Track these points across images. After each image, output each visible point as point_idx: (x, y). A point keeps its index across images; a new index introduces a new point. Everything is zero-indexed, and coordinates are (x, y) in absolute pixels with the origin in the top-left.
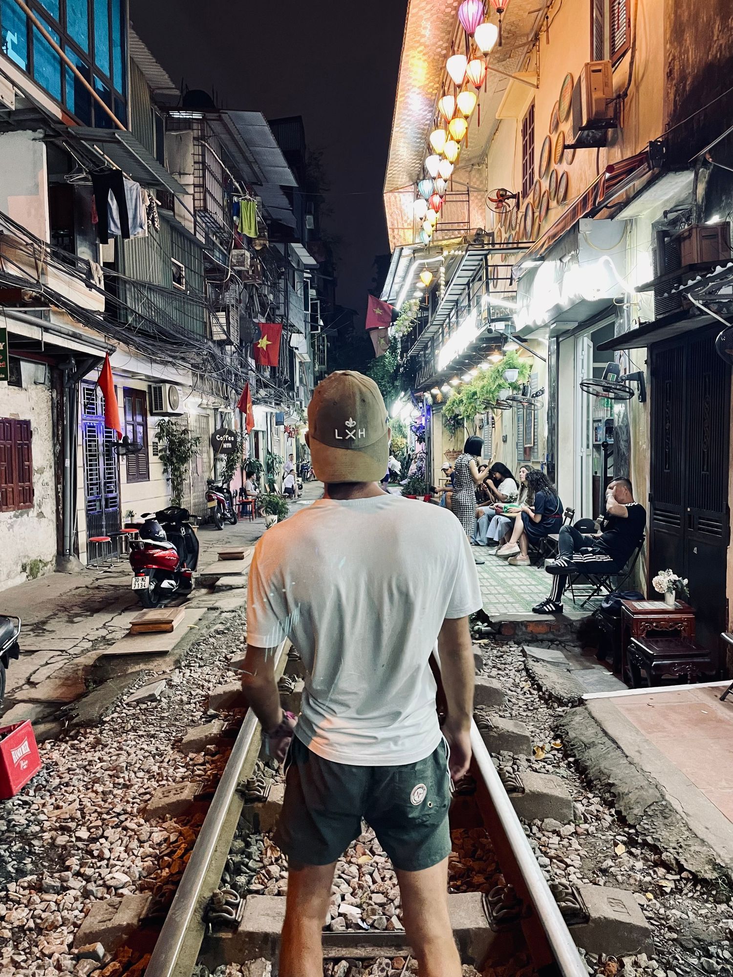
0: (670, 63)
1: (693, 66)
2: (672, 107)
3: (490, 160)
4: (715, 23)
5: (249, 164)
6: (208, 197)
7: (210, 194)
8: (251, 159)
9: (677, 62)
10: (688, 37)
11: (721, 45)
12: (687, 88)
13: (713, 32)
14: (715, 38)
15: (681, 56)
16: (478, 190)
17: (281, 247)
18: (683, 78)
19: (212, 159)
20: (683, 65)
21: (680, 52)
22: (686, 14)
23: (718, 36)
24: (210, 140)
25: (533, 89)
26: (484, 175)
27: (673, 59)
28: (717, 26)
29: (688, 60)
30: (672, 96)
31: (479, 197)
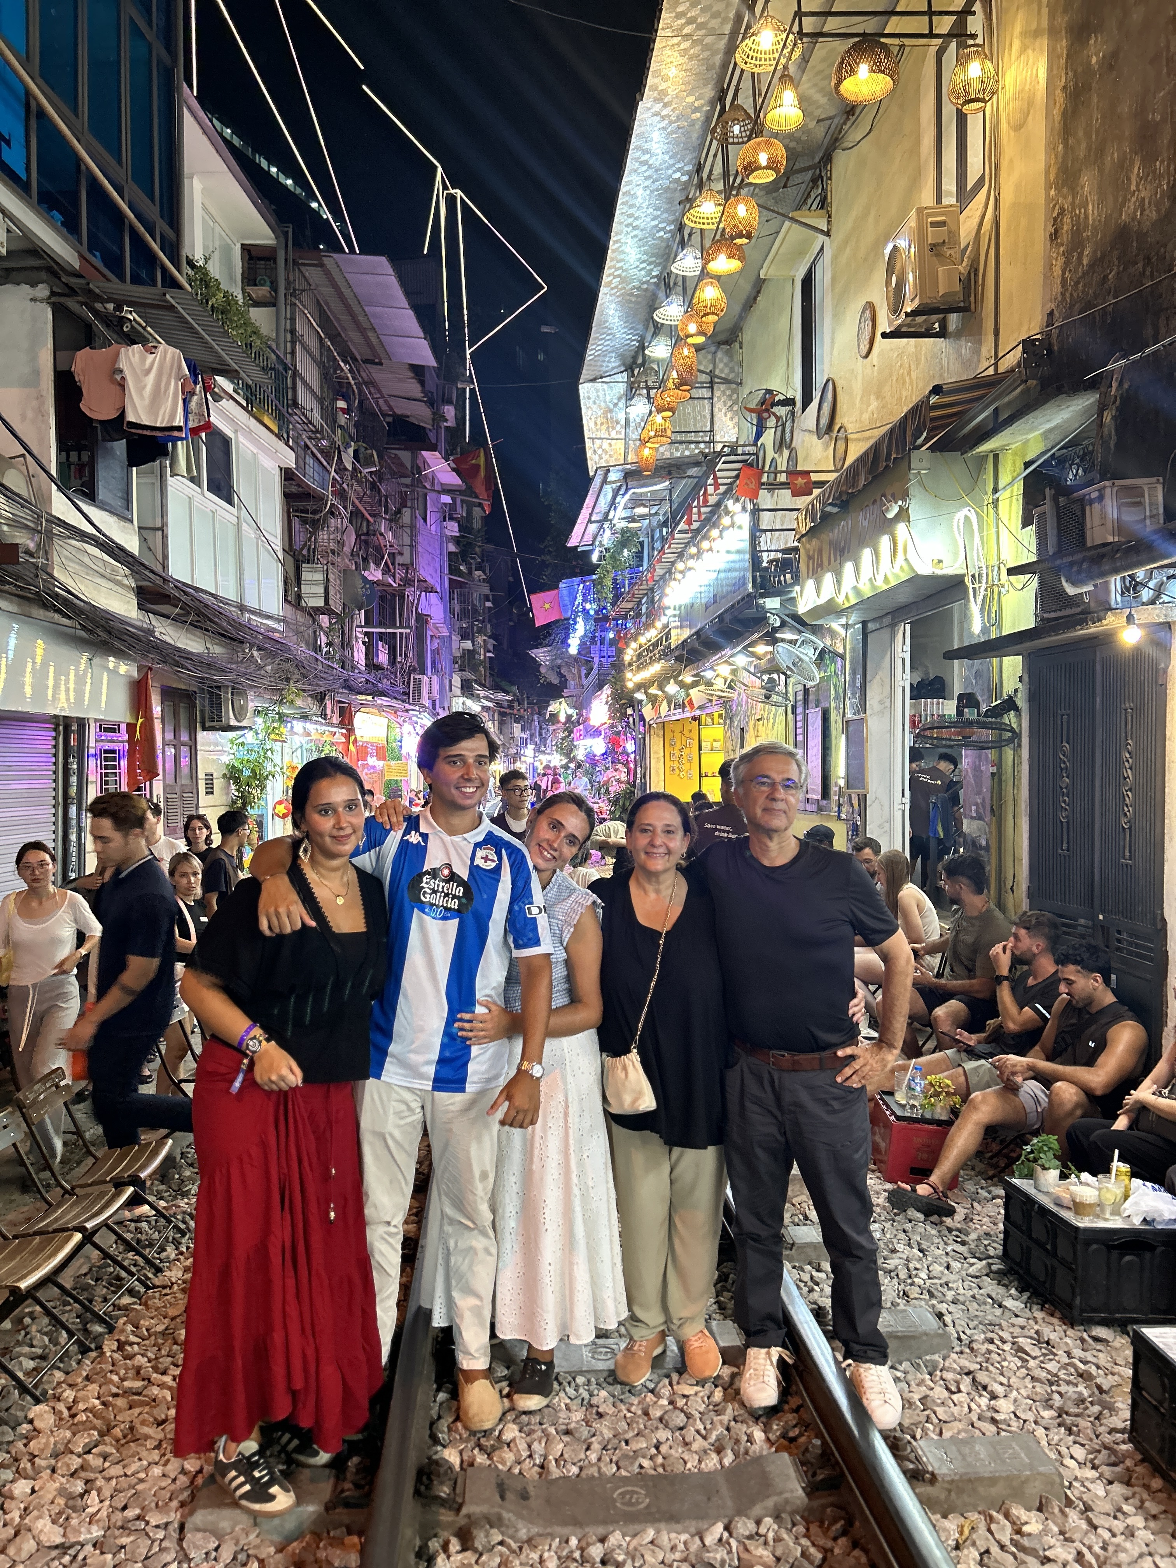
0: (1055, 219)
1: (1095, 228)
2: (1057, 288)
3: (746, 336)
4: (1132, 164)
5: (362, 331)
6: (299, 384)
7: (302, 379)
8: (365, 325)
9: (1067, 220)
10: (1087, 182)
11: (1143, 199)
12: (1085, 262)
13: (1129, 179)
14: (1133, 187)
15: (1074, 209)
16: (726, 381)
17: (405, 456)
18: (1077, 244)
19: (306, 327)
20: (1078, 224)
21: (1073, 204)
22: (1083, 145)
23: (1138, 185)
24: (304, 297)
25: (822, 238)
26: (738, 358)
27: (1062, 213)
28: (1136, 170)
29: (1086, 217)
30: (1057, 271)
31: (728, 392)
